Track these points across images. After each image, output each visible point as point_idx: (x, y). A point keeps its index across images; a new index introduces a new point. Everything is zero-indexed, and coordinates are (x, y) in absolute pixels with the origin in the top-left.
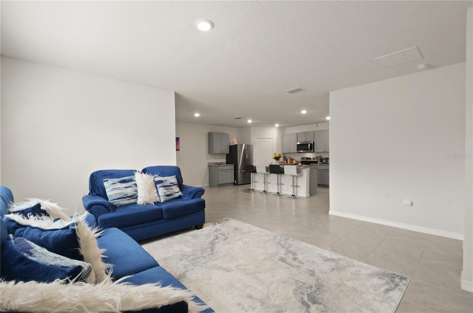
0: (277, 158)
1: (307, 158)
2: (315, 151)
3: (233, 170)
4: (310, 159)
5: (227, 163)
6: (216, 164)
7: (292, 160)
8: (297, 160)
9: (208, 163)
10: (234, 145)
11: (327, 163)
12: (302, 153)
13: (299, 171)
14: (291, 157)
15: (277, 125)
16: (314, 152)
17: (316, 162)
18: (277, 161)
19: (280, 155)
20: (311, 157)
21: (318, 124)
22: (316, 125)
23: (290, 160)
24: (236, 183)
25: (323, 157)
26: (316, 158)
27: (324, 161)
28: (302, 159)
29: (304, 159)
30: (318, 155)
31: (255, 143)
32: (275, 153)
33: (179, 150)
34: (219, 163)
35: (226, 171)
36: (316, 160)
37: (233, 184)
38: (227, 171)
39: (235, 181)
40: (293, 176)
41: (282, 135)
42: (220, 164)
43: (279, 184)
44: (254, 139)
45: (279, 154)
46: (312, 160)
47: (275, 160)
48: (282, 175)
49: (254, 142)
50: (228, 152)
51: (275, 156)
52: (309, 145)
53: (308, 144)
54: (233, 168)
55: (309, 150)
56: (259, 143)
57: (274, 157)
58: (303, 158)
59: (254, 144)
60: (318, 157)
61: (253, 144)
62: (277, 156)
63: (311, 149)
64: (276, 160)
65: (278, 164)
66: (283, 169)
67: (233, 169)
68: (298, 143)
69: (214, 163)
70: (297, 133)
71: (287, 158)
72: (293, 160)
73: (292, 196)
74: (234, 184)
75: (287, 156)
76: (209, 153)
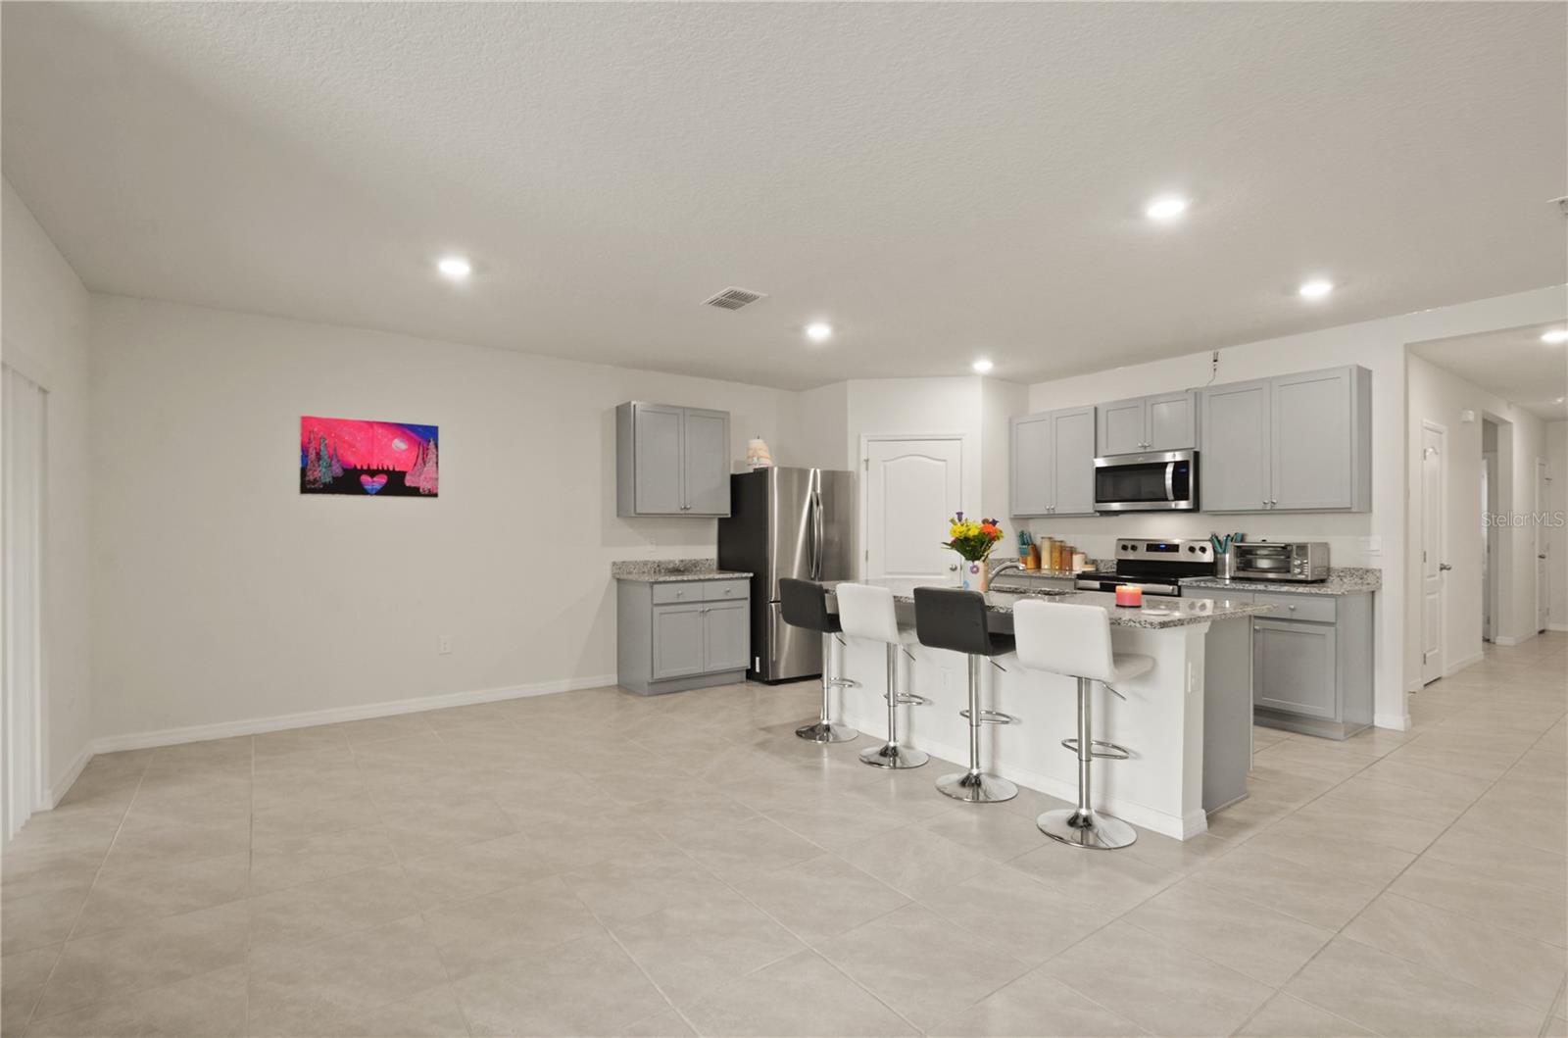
0: (972, 547)
1: (1153, 547)
2: (1205, 504)
3: (747, 604)
4: (1174, 548)
5: (724, 565)
6: (659, 568)
7: (1065, 553)
8: (1092, 556)
9: (614, 564)
10: (752, 471)
11: (1288, 576)
12: (1122, 516)
13: (1124, 647)
14: (1058, 537)
15: (983, 365)
16: (1196, 508)
17: (1210, 570)
18: (970, 563)
19: (994, 523)
20: (1176, 541)
21: (1222, 352)
22: (1209, 355)
23: (1056, 554)
24: (758, 670)
25: (1253, 539)
26: (1209, 546)
27: (1264, 564)
28: (1125, 548)
29: (1134, 548)
30: (1225, 528)
31: (867, 461)
32: (960, 514)
33: (436, 495)
34: (671, 566)
35: (699, 607)
36: (1208, 557)
37: (744, 674)
38: (707, 607)
39: (757, 659)
40: (1083, 682)
41: (1011, 421)
42: (676, 571)
43: (983, 717)
44: (864, 441)
45: (985, 521)
46: (1182, 556)
47: (956, 557)
48: (1003, 659)
49: (864, 457)
50: (725, 509)
51: (960, 529)
52: (1170, 470)
53: (1165, 464)
54: (747, 593)
55: (1166, 499)
56: (888, 463)
57: (950, 540)
58: (1129, 544)
59: (863, 466)
60: (1222, 538)
61: (859, 463)
62: (974, 532)
63: (1180, 492)
64: (963, 558)
65: (975, 584)
66: (1008, 619)
67: (746, 599)
68: (1101, 463)
69: (645, 563)
70: (1096, 409)
71: (1038, 541)
72: (1072, 551)
73: (1071, 830)
74: (750, 675)
75: (1039, 533)
76: (618, 515)
